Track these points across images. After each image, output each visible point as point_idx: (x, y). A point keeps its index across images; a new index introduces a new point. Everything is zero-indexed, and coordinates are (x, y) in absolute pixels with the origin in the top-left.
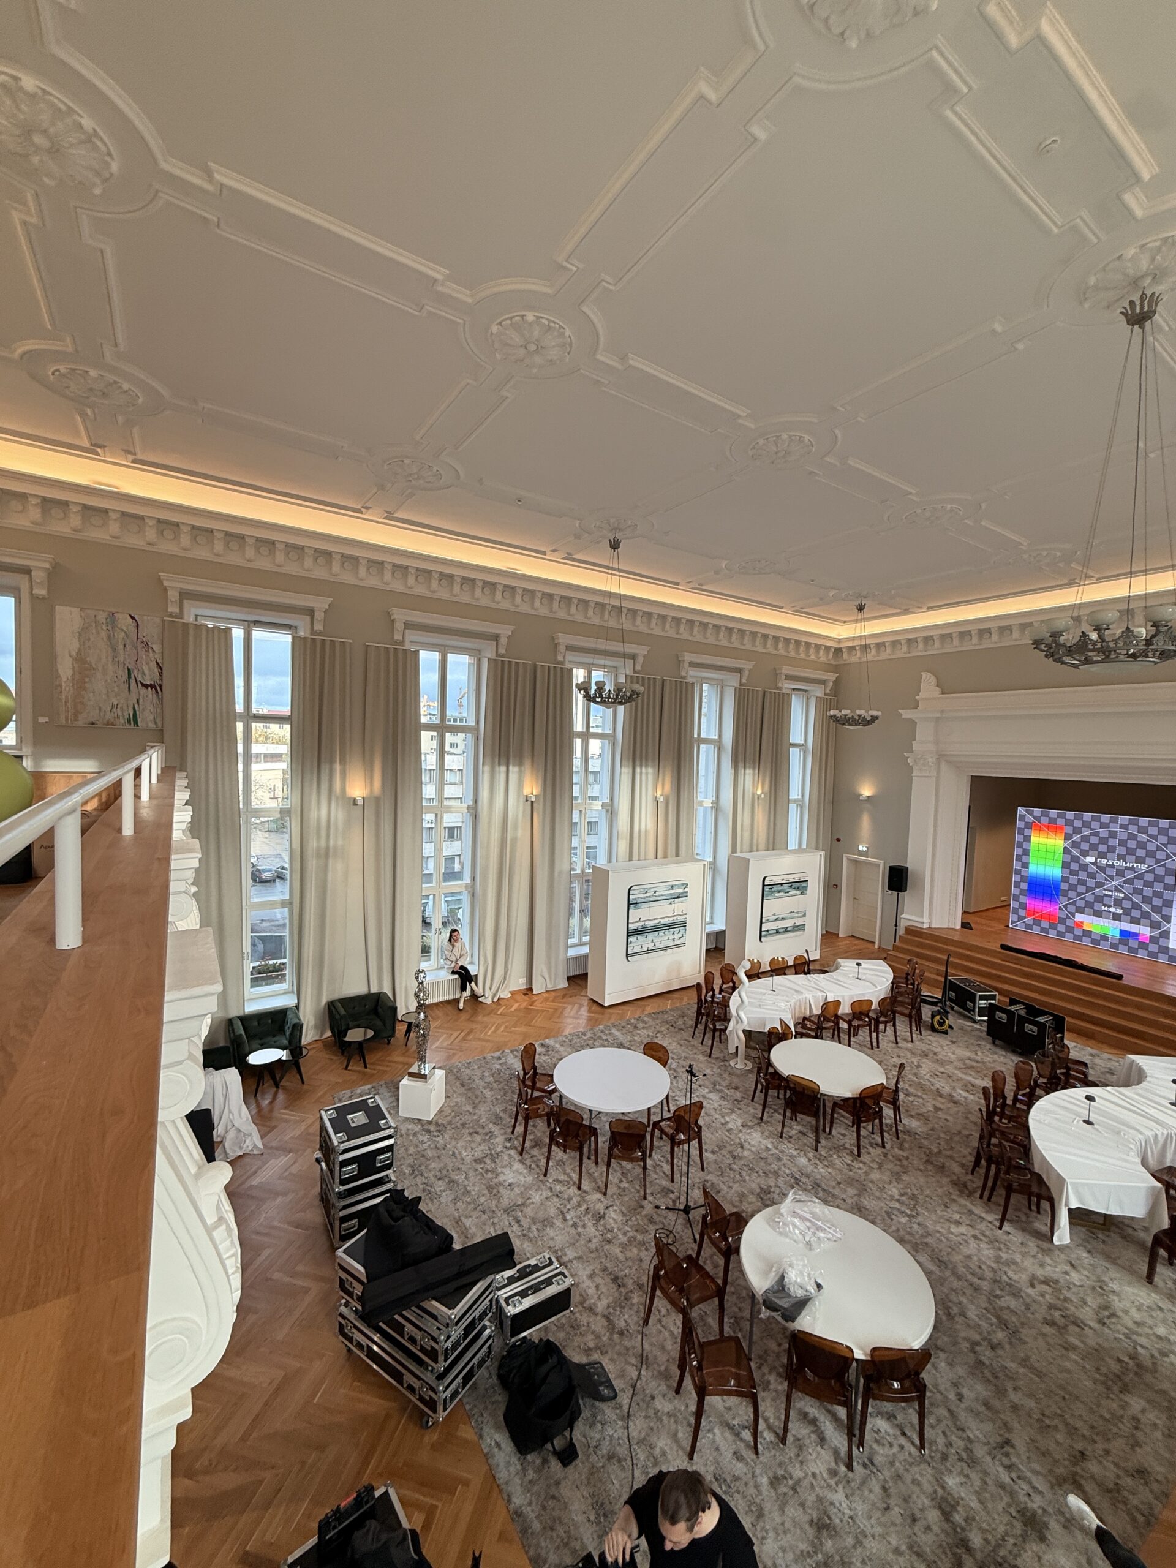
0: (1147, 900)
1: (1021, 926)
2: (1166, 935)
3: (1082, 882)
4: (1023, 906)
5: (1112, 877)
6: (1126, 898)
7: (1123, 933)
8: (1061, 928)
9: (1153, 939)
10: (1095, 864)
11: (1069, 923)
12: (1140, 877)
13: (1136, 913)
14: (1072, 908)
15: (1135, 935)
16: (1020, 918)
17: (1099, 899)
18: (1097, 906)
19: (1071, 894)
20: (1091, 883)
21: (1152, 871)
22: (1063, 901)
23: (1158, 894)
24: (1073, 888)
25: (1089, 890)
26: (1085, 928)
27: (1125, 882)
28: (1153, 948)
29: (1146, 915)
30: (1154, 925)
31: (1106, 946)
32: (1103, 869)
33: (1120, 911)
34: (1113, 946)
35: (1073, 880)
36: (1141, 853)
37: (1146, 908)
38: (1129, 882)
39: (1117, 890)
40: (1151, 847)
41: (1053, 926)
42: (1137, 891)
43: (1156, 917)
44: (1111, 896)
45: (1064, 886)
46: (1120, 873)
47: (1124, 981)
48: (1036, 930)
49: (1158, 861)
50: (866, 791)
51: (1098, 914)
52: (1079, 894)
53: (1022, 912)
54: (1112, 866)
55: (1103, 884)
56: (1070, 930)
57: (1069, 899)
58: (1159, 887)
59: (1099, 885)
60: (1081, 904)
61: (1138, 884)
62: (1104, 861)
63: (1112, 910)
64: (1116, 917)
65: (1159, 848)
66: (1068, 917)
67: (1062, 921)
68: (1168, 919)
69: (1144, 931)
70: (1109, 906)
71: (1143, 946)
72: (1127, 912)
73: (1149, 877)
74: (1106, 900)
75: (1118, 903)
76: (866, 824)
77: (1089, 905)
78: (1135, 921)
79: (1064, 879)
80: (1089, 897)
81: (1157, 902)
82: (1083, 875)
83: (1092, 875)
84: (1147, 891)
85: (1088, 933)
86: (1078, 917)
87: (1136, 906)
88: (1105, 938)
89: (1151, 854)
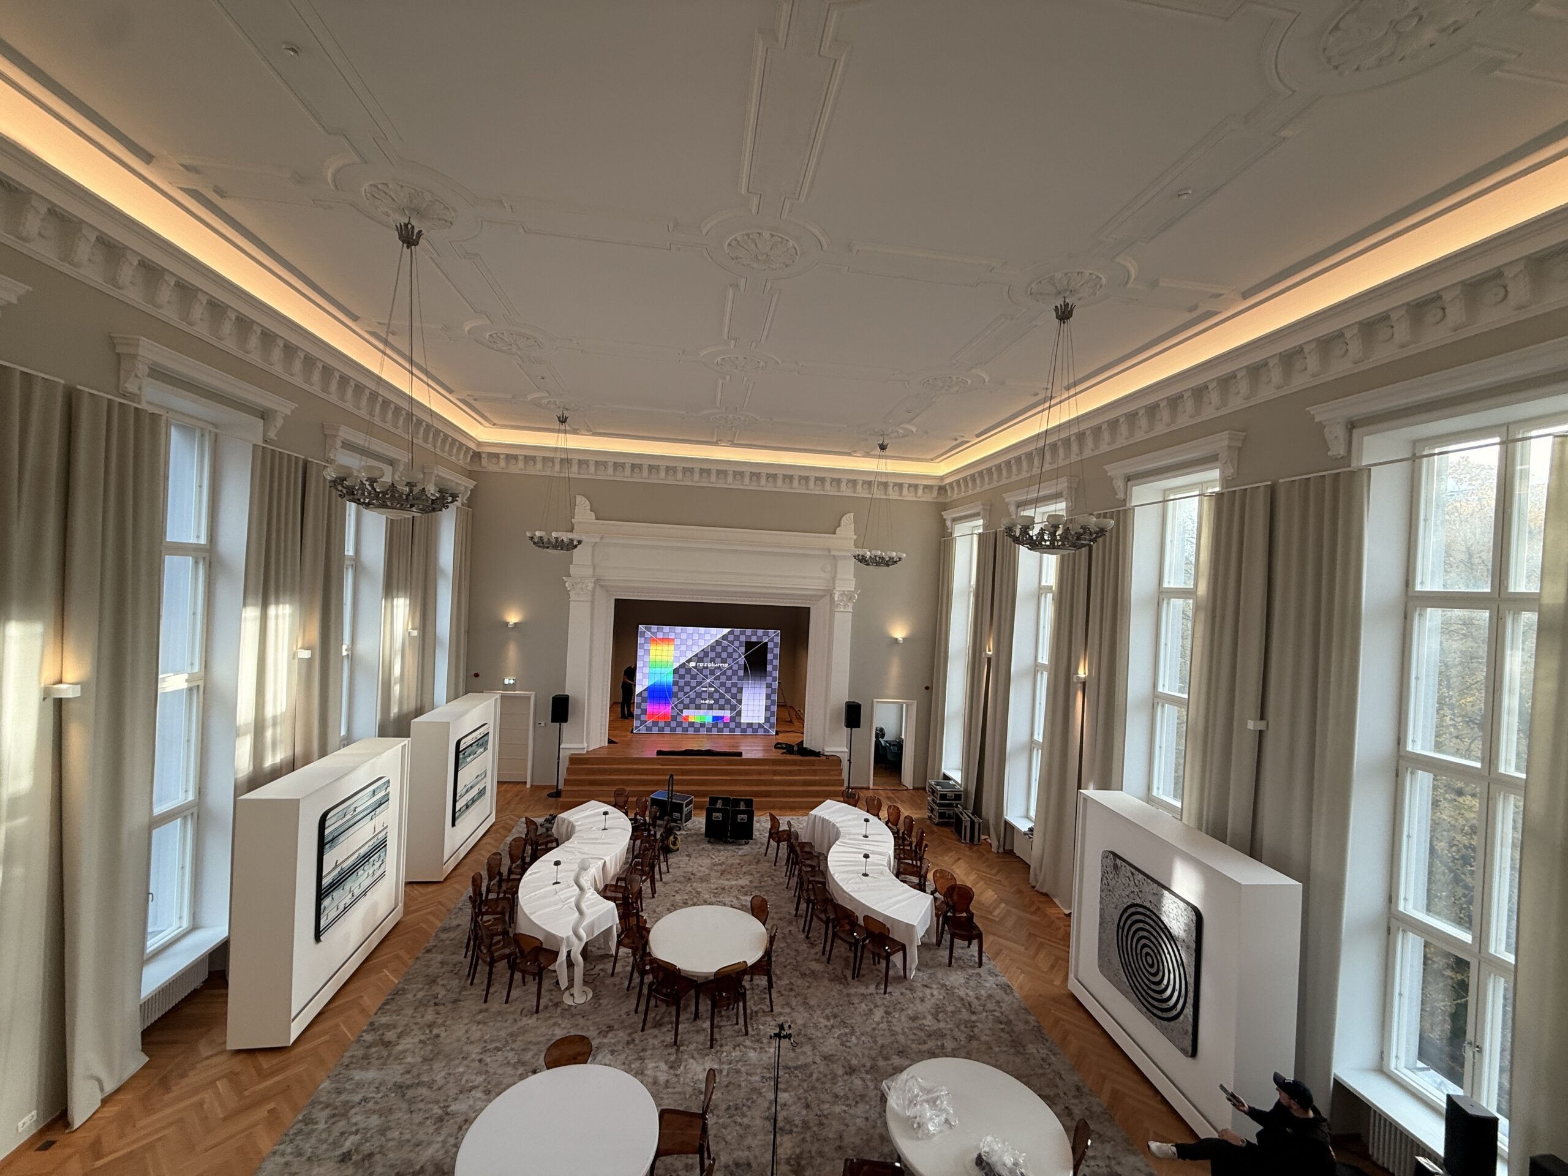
0: (728, 690)
1: (643, 730)
2: (739, 714)
3: (687, 684)
4: (644, 712)
5: (706, 676)
6: (716, 691)
7: (715, 718)
8: (673, 724)
9: (732, 719)
10: (695, 667)
11: (679, 719)
12: (724, 673)
13: (722, 702)
14: (680, 706)
15: (722, 718)
16: (643, 722)
17: (699, 695)
18: (698, 701)
19: (680, 695)
20: (693, 683)
21: (730, 668)
22: (674, 701)
23: (734, 685)
24: (681, 689)
25: (692, 688)
26: (690, 720)
27: (715, 679)
28: (732, 725)
29: (728, 702)
30: (733, 708)
31: (703, 731)
32: (701, 671)
33: (712, 702)
34: (709, 730)
35: (682, 683)
36: (724, 655)
37: (728, 696)
38: (718, 678)
39: (711, 686)
40: (730, 650)
41: (667, 724)
42: (723, 685)
43: (734, 702)
44: (706, 691)
45: (675, 689)
46: (712, 672)
47: (744, 756)
48: (655, 730)
49: (734, 660)
50: (513, 618)
51: (698, 707)
52: (685, 694)
53: (643, 718)
54: (707, 667)
55: (702, 683)
56: (680, 724)
57: (679, 699)
58: (735, 679)
59: (699, 683)
60: (687, 701)
61: (723, 679)
62: (701, 665)
63: (707, 702)
64: (710, 707)
65: (735, 651)
66: (678, 714)
67: (674, 718)
68: (740, 702)
69: (727, 714)
70: (705, 700)
71: (727, 725)
72: (717, 701)
73: (729, 673)
74: (705, 695)
75: (711, 696)
76: (512, 653)
77: (692, 701)
78: (722, 708)
79: (675, 683)
80: (692, 695)
81: (734, 690)
82: (688, 678)
83: (694, 677)
84: (729, 684)
85: (692, 724)
86: (686, 712)
87: (722, 696)
88: (703, 725)
89: (730, 655)
